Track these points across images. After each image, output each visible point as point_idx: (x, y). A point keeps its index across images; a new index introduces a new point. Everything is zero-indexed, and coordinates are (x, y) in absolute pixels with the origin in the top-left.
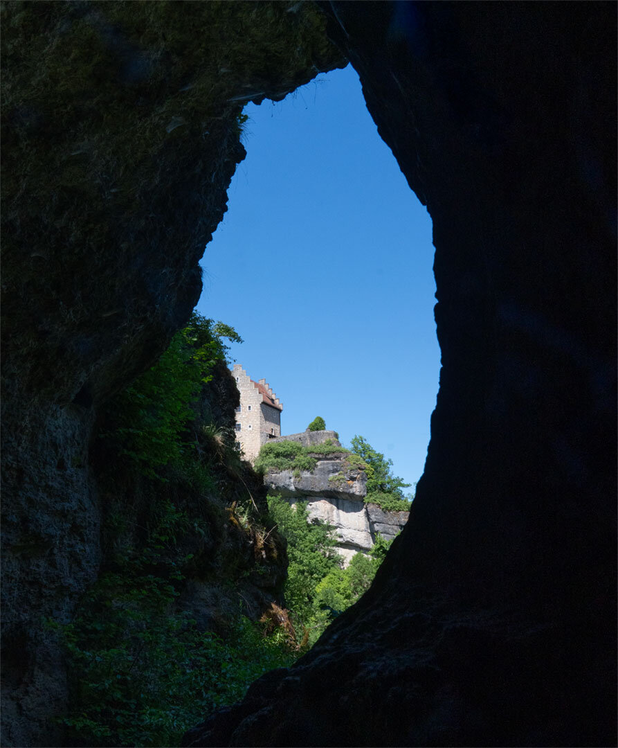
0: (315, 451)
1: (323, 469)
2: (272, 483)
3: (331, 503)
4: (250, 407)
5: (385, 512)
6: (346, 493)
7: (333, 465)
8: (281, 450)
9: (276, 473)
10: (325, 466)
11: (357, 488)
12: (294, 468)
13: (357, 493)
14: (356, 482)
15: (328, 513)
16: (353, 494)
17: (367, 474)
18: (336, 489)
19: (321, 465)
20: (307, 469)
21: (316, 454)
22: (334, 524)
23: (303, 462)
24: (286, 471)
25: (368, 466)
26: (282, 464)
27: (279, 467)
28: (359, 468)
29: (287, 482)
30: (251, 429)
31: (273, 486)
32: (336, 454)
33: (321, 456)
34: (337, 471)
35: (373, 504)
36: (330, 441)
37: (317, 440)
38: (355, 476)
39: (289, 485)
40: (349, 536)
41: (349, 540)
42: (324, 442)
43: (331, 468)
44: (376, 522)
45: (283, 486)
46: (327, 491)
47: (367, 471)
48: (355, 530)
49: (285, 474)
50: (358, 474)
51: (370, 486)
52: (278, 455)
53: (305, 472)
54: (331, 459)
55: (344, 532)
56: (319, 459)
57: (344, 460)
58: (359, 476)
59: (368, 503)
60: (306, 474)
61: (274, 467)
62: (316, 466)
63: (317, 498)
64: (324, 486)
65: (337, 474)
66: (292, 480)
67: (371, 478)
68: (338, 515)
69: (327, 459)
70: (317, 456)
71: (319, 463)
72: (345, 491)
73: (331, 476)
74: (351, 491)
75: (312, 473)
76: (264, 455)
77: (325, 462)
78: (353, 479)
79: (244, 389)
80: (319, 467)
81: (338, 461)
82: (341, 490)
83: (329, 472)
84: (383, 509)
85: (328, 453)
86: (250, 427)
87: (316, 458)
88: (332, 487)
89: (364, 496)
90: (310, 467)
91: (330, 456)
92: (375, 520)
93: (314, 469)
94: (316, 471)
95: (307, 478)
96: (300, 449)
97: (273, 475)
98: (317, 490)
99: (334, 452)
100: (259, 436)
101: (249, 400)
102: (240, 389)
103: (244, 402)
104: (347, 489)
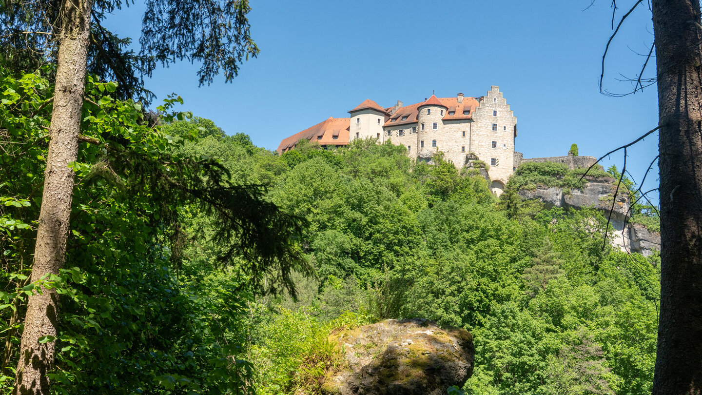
1: (593, 189)
4: (505, 127)
5: (650, 232)
6: (616, 213)
7: (602, 187)
8: (547, 169)
9: (544, 189)
10: (596, 187)
11: (625, 209)
12: (562, 186)
13: (625, 214)
14: (625, 204)
16: (621, 214)
18: (605, 208)
19: (591, 186)
20: (578, 188)
21: (587, 176)
23: (574, 182)
24: (554, 188)
26: (549, 182)
27: (547, 184)
29: (555, 198)
30: (504, 148)
32: (605, 178)
33: (591, 178)
35: (640, 224)
37: (582, 164)
38: (624, 198)
39: (555, 201)
43: (601, 190)
44: (642, 240)
45: (551, 201)
49: (552, 191)
50: (627, 197)
52: (544, 173)
53: (576, 190)
54: (601, 182)
56: (589, 181)
57: (612, 184)
58: (627, 199)
60: (577, 193)
61: (541, 184)
62: (586, 186)
64: (594, 204)
65: (605, 195)
66: (559, 197)
69: (596, 181)
70: (587, 178)
71: (589, 184)
72: (616, 210)
73: (601, 197)
74: (621, 211)
75: (582, 192)
77: (595, 183)
78: (622, 201)
79: (501, 110)
80: (589, 187)
81: (606, 184)
83: (599, 192)
84: (648, 229)
85: (599, 176)
86: (505, 145)
87: (587, 180)
88: (602, 205)
89: (628, 217)
90: (581, 186)
91: (600, 179)
92: (641, 238)
93: (584, 189)
94: (586, 191)
95: (577, 196)
97: (541, 190)
99: (604, 176)
100: (512, 155)
101: (504, 121)
102: (497, 109)
103: (500, 122)
104: (618, 209)
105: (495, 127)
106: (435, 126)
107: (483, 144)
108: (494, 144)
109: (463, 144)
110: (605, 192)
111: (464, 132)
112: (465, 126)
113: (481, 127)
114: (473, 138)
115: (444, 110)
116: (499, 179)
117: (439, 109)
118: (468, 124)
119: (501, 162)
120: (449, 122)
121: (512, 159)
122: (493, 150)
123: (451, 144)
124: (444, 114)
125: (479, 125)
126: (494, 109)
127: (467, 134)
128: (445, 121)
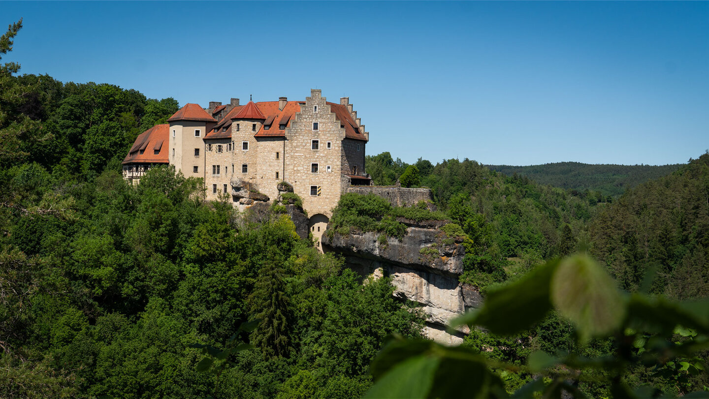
0: (406, 215)
1: (414, 237)
2: (354, 245)
3: (421, 276)
4: (329, 144)
6: (439, 270)
7: (426, 234)
8: (367, 207)
9: (359, 234)
10: (417, 235)
11: (452, 265)
12: (379, 231)
13: (452, 271)
14: (452, 258)
15: (417, 288)
16: (447, 271)
17: (465, 248)
18: (427, 264)
19: (411, 232)
20: (395, 236)
21: (407, 219)
22: (423, 301)
23: (391, 227)
24: (370, 233)
25: (466, 237)
26: (366, 224)
27: (362, 227)
28: (457, 242)
29: (371, 246)
30: (329, 170)
31: (355, 249)
32: (429, 222)
33: (412, 222)
34: (430, 242)
35: (470, 285)
36: (424, 203)
37: (408, 199)
38: (451, 252)
39: (372, 250)
40: (439, 316)
41: (438, 320)
42: (416, 202)
43: (423, 238)
45: (366, 250)
46: (417, 264)
47: (465, 244)
48: (446, 310)
49: (368, 235)
50: (455, 248)
51: (468, 263)
52: (361, 213)
53: (392, 239)
54: (424, 227)
55: (435, 311)
56: (409, 225)
57: (439, 230)
58: (455, 251)
59: (464, 283)
60: (394, 242)
61: (356, 227)
62: (406, 233)
63: (404, 269)
64: (413, 258)
65: (429, 245)
66: (377, 244)
67: (470, 252)
68: (428, 291)
69: (418, 226)
70: (407, 222)
71: (409, 229)
72: (438, 267)
73: (423, 247)
74: (445, 268)
75: (400, 241)
76: (345, 208)
77: (417, 229)
78: (448, 255)
79: (323, 121)
80: (410, 235)
81: (431, 230)
82: (433, 265)
83: (421, 242)
84: (480, 293)
85: (421, 219)
86: (329, 168)
87: (406, 224)
88: (423, 261)
89: (460, 274)
90: (399, 233)
91: (423, 223)
93: (403, 236)
94: (405, 239)
95: (394, 246)
96: (388, 208)
97: (355, 236)
98: (405, 262)
99: (427, 220)
100: (339, 180)
101: (328, 135)
102: (319, 121)
103: (323, 137)
104: (441, 266)
105: (315, 144)
106: (245, 145)
107: (299, 168)
108: (315, 167)
109: (276, 169)
110: (430, 241)
111: (278, 153)
112: (277, 145)
113: (297, 146)
114: (287, 162)
115: (258, 124)
116: (322, 212)
117: (251, 124)
118: (281, 142)
119: (324, 190)
120: (263, 139)
121: (339, 185)
122: (312, 175)
123: (264, 168)
124: (257, 130)
125: (295, 144)
126: (314, 121)
127: (281, 155)
128: (259, 138)
